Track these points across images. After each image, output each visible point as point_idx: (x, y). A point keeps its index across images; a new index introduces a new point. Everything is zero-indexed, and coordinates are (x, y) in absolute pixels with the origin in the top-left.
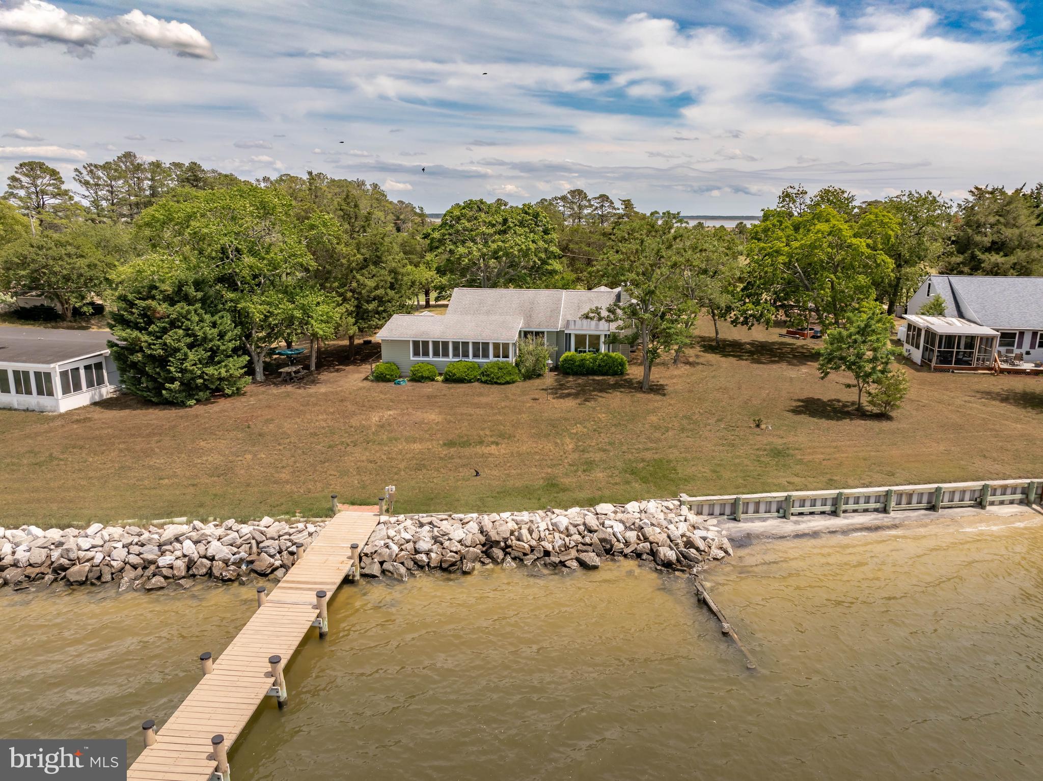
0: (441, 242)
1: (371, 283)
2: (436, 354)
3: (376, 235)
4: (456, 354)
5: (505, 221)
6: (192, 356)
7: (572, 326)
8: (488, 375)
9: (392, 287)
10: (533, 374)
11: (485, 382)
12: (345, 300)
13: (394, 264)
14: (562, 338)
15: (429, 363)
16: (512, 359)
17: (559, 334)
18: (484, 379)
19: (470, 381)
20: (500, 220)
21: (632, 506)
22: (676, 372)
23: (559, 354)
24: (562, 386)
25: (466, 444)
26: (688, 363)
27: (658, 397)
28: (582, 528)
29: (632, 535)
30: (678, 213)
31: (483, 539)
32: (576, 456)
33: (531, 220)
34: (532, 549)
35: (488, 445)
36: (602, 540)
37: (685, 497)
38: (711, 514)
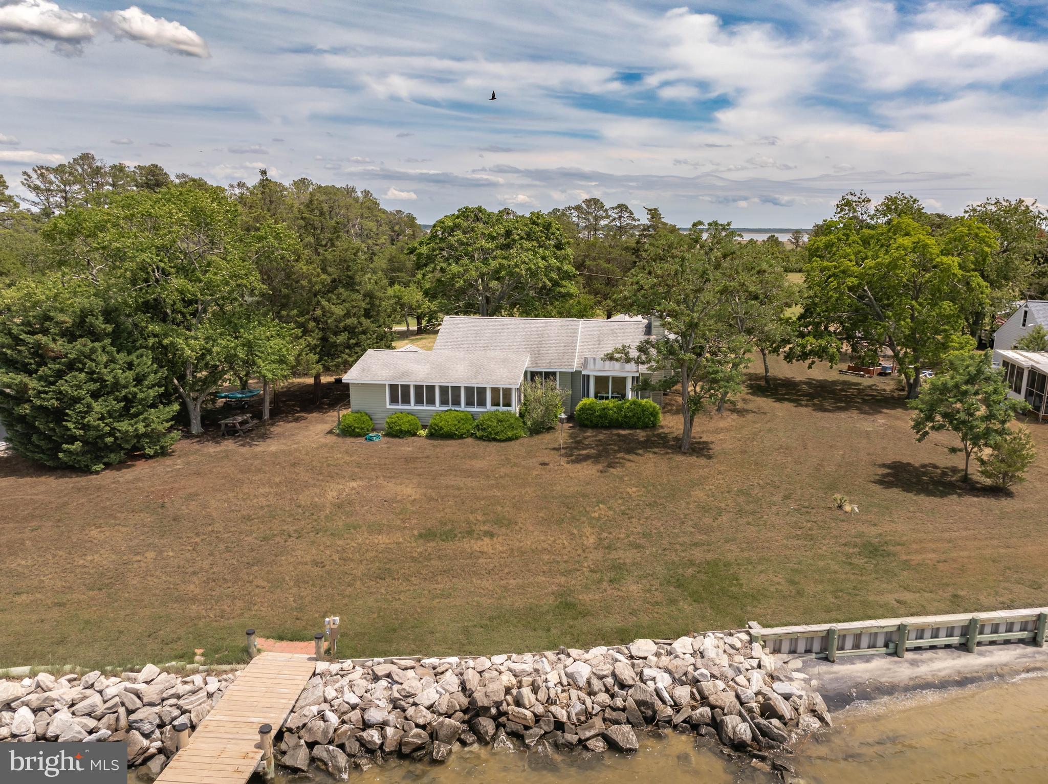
0: (430, 259)
1: (339, 311)
2: (419, 401)
3: (346, 250)
4: (444, 402)
5: (508, 233)
6: (98, 407)
7: (591, 366)
8: (484, 430)
9: (367, 315)
10: (540, 428)
11: (481, 438)
12: (306, 332)
13: (369, 287)
14: (577, 380)
15: (409, 413)
16: (515, 408)
17: (575, 375)
18: (479, 434)
19: (461, 437)
20: (502, 231)
21: (683, 645)
22: (722, 424)
23: (574, 400)
24: (578, 444)
25: (449, 536)
26: (734, 411)
27: (703, 461)
28: (610, 681)
29: (683, 693)
30: (729, 224)
31: (465, 701)
32: (598, 555)
33: (541, 231)
34: (538, 718)
35: (479, 538)
36: (640, 703)
37: (757, 629)
38: (793, 652)
